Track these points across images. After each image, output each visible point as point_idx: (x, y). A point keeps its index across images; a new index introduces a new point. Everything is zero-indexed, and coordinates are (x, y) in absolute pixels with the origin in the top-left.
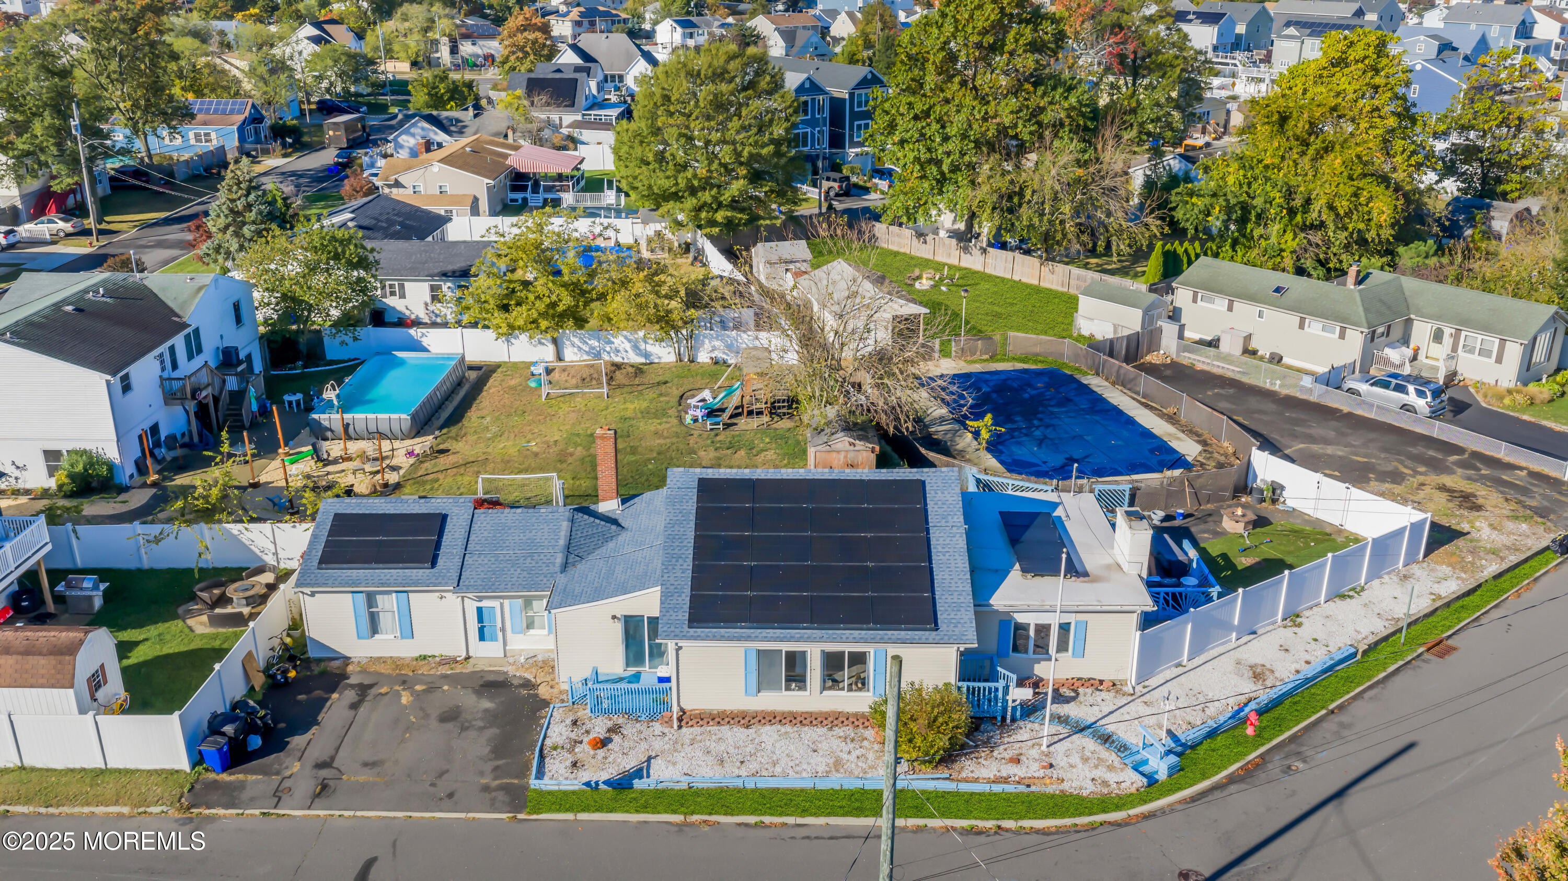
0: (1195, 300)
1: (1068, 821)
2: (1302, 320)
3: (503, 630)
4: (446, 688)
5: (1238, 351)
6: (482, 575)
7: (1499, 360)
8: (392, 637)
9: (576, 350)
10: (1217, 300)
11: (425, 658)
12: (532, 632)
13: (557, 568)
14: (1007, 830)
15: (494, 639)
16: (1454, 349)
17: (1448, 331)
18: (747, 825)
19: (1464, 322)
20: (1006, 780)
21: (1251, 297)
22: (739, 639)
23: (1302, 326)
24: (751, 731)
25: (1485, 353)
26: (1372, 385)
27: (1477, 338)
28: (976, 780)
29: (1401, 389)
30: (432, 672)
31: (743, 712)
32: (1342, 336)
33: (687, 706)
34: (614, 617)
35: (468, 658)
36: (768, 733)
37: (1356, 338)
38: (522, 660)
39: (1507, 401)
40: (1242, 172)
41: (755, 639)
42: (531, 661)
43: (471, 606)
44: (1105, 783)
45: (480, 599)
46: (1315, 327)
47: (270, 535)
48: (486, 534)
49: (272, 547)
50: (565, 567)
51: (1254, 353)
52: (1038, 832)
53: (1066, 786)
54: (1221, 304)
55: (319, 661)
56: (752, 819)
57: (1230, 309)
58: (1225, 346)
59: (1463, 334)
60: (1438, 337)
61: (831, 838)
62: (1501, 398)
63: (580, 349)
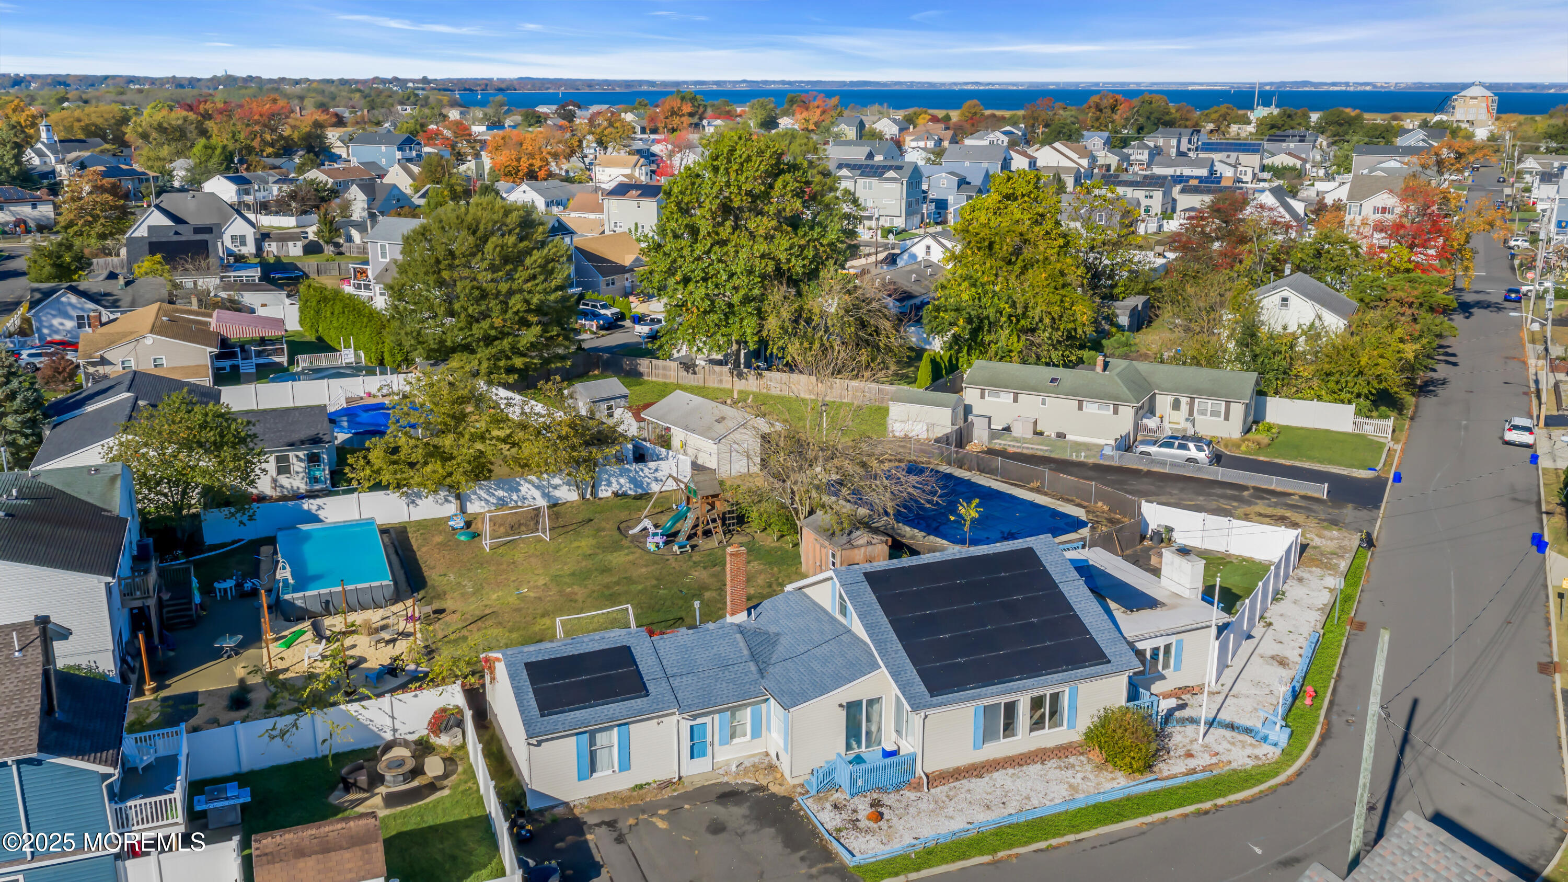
0: (983, 396)
1: (1256, 790)
2: (1081, 402)
3: (712, 744)
4: (687, 806)
5: (1029, 435)
6: (695, 694)
7: (1227, 418)
8: (610, 772)
9: (483, 503)
10: (1002, 394)
11: (641, 787)
12: (735, 741)
13: (757, 676)
14: (1222, 806)
15: (704, 754)
16: (1191, 413)
17: (1184, 401)
18: (1041, 850)
19: (1195, 392)
20: (1193, 771)
21: (1034, 389)
22: (967, 700)
23: (1080, 408)
24: (986, 779)
25: (1215, 413)
26: (1160, 446)
27: (1209, 404)
28: (1175, 776)
29: (1183, 447)
30: (659, 797)
31: (973, 765)
32: (1116, 412)
33: (928, 771)
34: (841, 706)
35: (680, 778)
36: (999, 776)
37: (1127, 413)
38: (734, 768)
39: (1243, 448)
40: (973, 289)
41: (979, 697)
42: (741, 768)
43: (686, 725)
44: (1257, 757)
45: (695, 717)
46: (1091, 408)
47: (388, 709)
48: (674, 657)
49: (389, 722)
50: (761, 672)
51: (1041, 434)
52: (1242, 802)
53: (1234, 765)
54: (1007, 398)
55: (541, 811)
56: (1042, 845)
57: (1015, 400)
58: (1017, 432)
59: (1197, 401)
60: (1176, 405)
61: (1111, 843)
62: (1239, 446)
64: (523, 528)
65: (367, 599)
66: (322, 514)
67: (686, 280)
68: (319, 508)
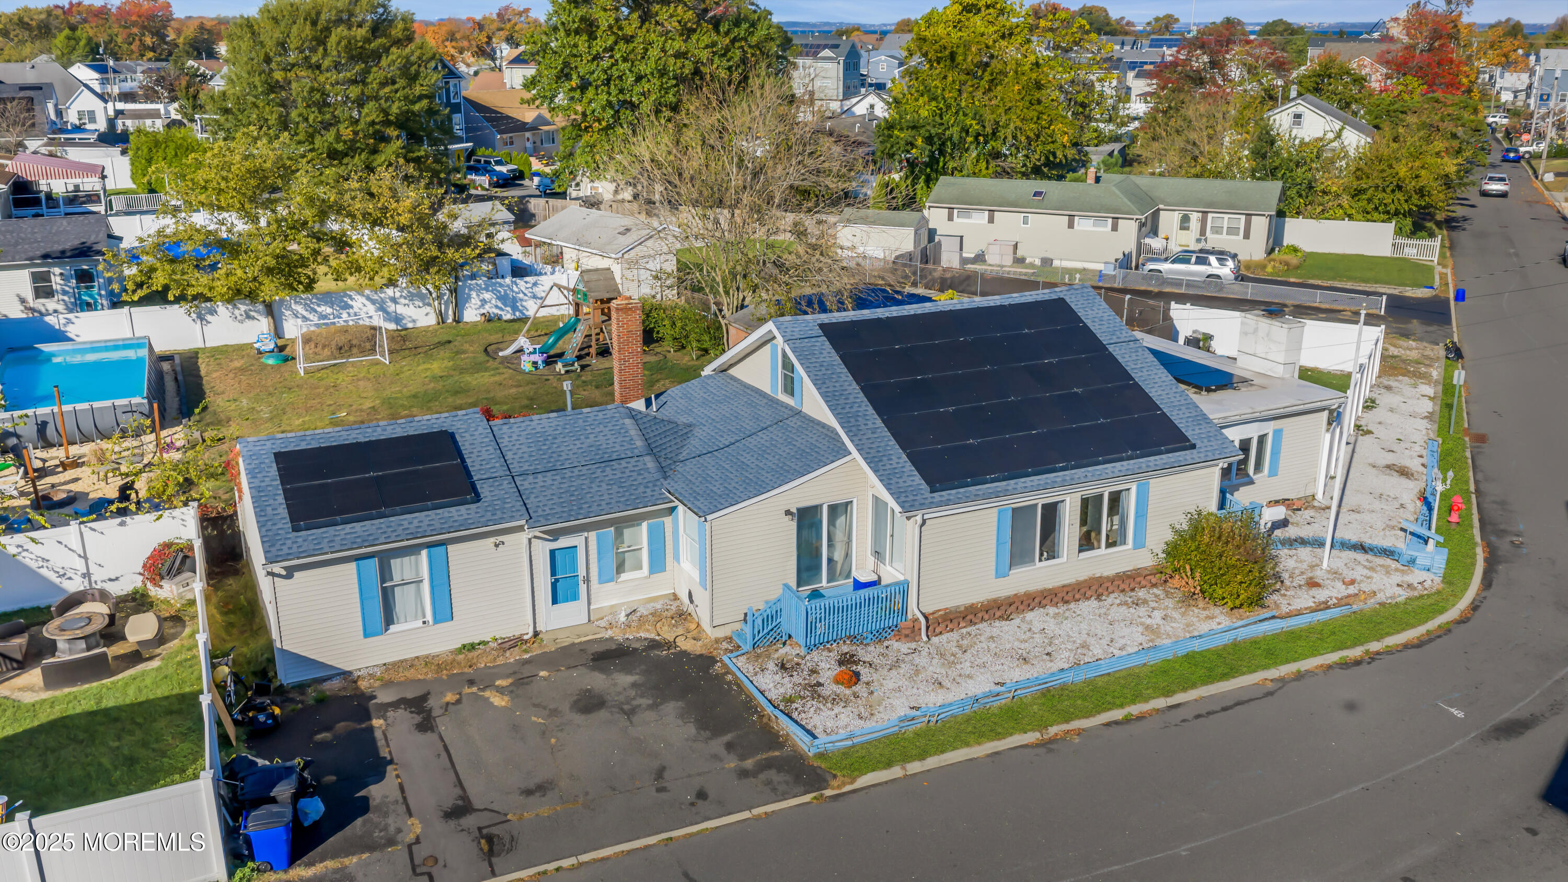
0: (950, 218)
2: (1071, 217)
3: (587, 580)
4: (543, 673)
5: (1008, 260)
6: (556, 500)
7: (1247, 236)
8: (419, 623)
9: (299, 321)
10: (975, 215)
11: (473, 647)
12: (624, 577)
13: (658, 475)
14: (1378, 653)
15: (575, 597)
16: (1203, 232)
17: (1195, 217)
18: (1116, 723)
19: (1207, 207)
20: (1324, 606)
21: (1013, 205)
22: (987, 497)
23: (1071, 225)
24: (1017, 621)
25: (1232, 231)
26: (1174, 262)
27: (1226, 220)
28: (1299, 613)
29: (1202, 261)
30: (501, 660)
31: (995, 601)
32: (1115, 228)
33: (928, 610)
34: (788, 513)
35: (536, 634)
36: (1035, 617)
37: (1129, 228)
38: (622, 618)
39: (1269, 269)
40: (934, 103)
41: (1006, 493)
42: (634, 617)
43: (542, 549)
44: (1410, 586)
45: (555, 535)
46: (1084, 225)
48: (524, 448)
49: (80, 565)
50: (664, 472)
51: (1023, 260)
52: (1406, 646)
53: (1381, 597)
54: (980, 218)
55: (301, 687)
56: (1117, 714)
57: (991, 220)
58: (992, 259)
59: (1210, 216)
60: (1184, 223)
61: (1225, 709)
62: (1264, 267)
63: (305, 319)
64: (355, 350)
65: (106, 422)
66: (71, 331)
67: (584, 86)
68: (69, 321)
